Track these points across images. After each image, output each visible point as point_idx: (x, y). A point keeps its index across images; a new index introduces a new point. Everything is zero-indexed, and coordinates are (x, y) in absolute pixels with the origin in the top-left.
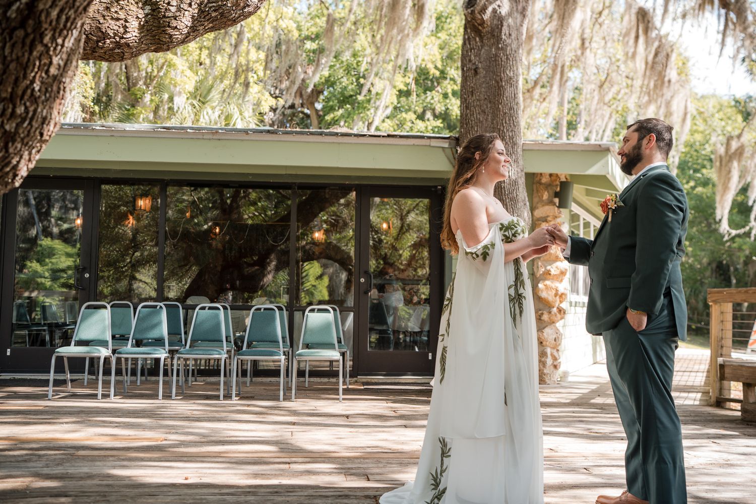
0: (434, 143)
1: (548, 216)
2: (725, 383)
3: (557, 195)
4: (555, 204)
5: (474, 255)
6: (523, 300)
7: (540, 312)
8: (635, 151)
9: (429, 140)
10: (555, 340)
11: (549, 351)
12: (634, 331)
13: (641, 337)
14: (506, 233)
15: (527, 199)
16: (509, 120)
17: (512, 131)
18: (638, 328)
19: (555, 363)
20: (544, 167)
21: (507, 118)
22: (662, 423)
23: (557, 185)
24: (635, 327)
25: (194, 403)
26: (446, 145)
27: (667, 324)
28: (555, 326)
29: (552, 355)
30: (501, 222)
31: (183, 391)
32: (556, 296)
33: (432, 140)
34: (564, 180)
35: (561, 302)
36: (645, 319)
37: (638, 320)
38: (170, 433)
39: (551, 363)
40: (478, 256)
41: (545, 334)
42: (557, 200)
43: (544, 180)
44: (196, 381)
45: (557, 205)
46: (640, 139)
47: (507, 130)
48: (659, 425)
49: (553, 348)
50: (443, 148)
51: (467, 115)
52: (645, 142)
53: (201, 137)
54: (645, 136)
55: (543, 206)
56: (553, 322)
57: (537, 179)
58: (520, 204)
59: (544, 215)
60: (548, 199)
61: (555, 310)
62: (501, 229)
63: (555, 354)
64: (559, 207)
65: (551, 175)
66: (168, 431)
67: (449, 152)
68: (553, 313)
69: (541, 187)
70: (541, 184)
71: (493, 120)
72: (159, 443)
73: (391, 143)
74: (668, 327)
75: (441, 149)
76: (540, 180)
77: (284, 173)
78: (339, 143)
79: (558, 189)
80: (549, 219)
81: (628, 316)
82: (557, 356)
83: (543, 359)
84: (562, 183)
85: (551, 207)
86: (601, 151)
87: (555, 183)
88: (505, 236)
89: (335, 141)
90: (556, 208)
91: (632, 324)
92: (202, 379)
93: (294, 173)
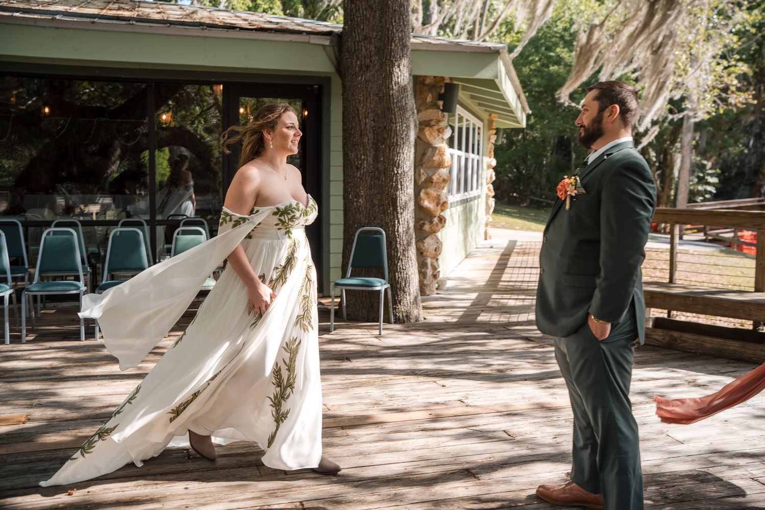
0: (314, 40)
1: (431, 120)
3: (441, 97)
4: (438, 108)
7: (422, 222)
8: (596, 125)
9: (307, 37)
10: (436, 250)
11: (429, 261)
12: (596, 339)
13: (603, 347)
14: (282, 218)
15: (415, 106)
16: (399, 19)
17: (402, 31)
18: (601, 336)
19: (435, 273)
20: (432, 70)
21: (397, 17)
23: (441, 86)
24: (598, 336)
26: (327, 43)
28: (435, 235)
29: (432, 265)
32: (437, 205)
33: (312, 36)
34: (448, 81)
35: (442, 210)
36: (609, 326)
37: (601, 329)
39: (431, 273)
41: (425, 245)
42: (441, 103)
43: (428, 81)
44: (45, 308)
45: (441, 108)
46: (602, 110)
47: (397, 30)
49: (433, 258)
50: (324, 46)
51: (351, 10)
52: (606, 113)
53: (32, 23)
54: (606, 107)
55: (427, 109)
56: (434, 232)
57: (421, 79)
58: (409, 113)
59: (427, 119)
60: (432, 102)
61: (436, 220)
63: (435, 264)
64: (443, 111)
65: (435, 77)
67: (330, 50)
68: (434, 223)
69: (425, 88)
70: (424, 85)
71: (381, 17)
72: (22, 426)
73: (265, 38)
74: (629, 332)
75: (321, 47)
76: (424, 80)
77: (138, 67)
78: (206, 37)
79: (443, 91)
80: (432, 123)
81: (590, 323)
82: (437, 266)
83: (423, 270)
84: (447, 84)
85: (435, 110)
86: (490, 53)
87: (439, 84)
89: (201, 34)
90: (440, 112)
91: (594, 332)
92: (52, 305)
93: (150, 67)
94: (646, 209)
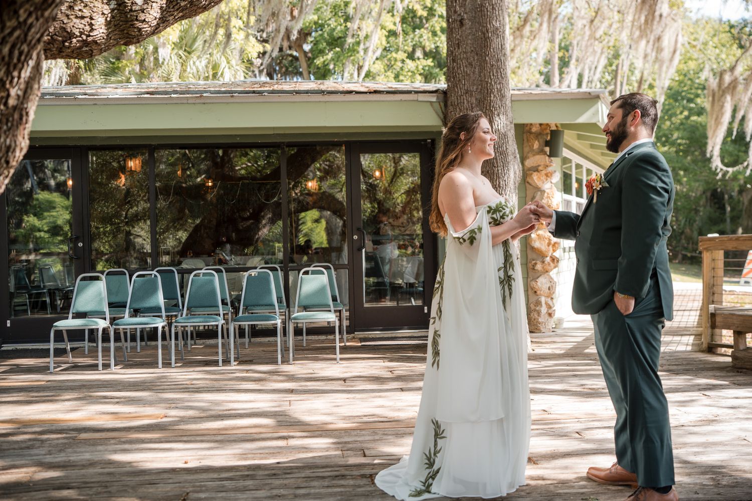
0: (421, 97)
1: (539, 166)
2: (717, 331)
3: (547, 143)
4: (545, 153)
5: (461, 240)
6: (513, 281)
7: (534, 262)
8: (621, 129)
9: (416, 95)
10: (549, 289)
11: (543, 299)
12: (621, 314)
13: (628, 321)
14: (494, 216)
15: (517, 151)
16: (497, 72)
17: (500, 83)
18: (626, 311)
19: (550, 312)
20: (534, 117)
21: (495, 71)
22: (648, 403)
23: (547, 134)
24: (622, 311)
25: (194, 371)
26: (434, 99)
27: (653, 306)
28: (549, 275)
29: (546, 303)
30: (488, 205)
31: (182, 356)
32: (549, 246)
33: (420, 94)
34: (554, 128)
35: (554, 251)
36: (632, 302)
37: (626, 304)
38: (170, 408)
39: (546, 311)
40: (464, 241)
41: (538, 284)
42: (547, 149)
43: (534, 130)
44: (195, 344)
45: (548, 153)
46: (625, 116)
47: (495, 83)
48: (646, 406)
49: (548, 297)
50: (431, 102)
51: (453, 68)
52: (630, 118)
53: (185, 101)
54: (630, 113)
55: (534, 155)
56: (547, 272)
57: (528, 128)
58: (510, 158)
59: (535, 165)
60: (538, 148)
61: (548, 259)
62: (489, 212)
63: (550, 302)
64: (550, 156)
65: (541, 125)
66: (168, 405)
67: (437, 106)
68: (546, 262)
69: (532, 136)
70: (531, 133)
71: (480, 73)
72: (159, 420)
73: (378, 99)
74: (654, 309)
75: (429, 104)
76: (531, 129)
77: (272, 132)
78: (326, 102)
79: (549, 138)
80: (540, 168)
81: (616, 300)
82: (551, 304)
83: (537, 308)
84: (552, 131)
85: (543, 156)
86: (591, 99)
87: (545, 132)
88: (493, 218)
89: (321, 100)
90: (547, 158)
91: (619, 308)
92: (201, 341)
93: (282, 132)
94: (660, 195)
